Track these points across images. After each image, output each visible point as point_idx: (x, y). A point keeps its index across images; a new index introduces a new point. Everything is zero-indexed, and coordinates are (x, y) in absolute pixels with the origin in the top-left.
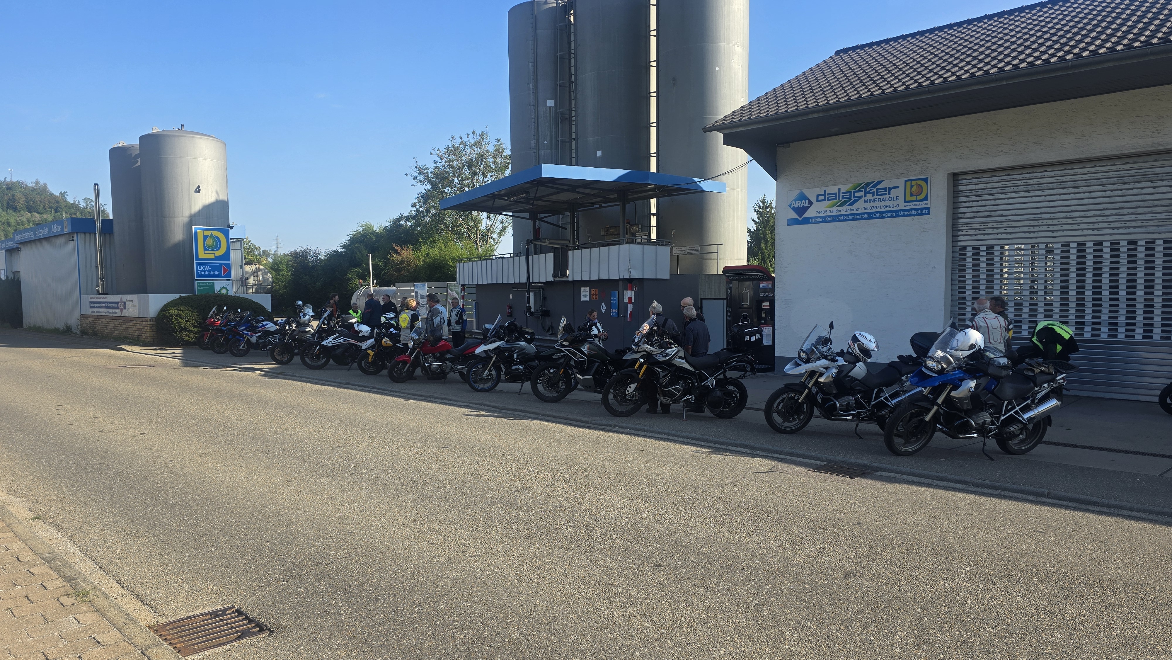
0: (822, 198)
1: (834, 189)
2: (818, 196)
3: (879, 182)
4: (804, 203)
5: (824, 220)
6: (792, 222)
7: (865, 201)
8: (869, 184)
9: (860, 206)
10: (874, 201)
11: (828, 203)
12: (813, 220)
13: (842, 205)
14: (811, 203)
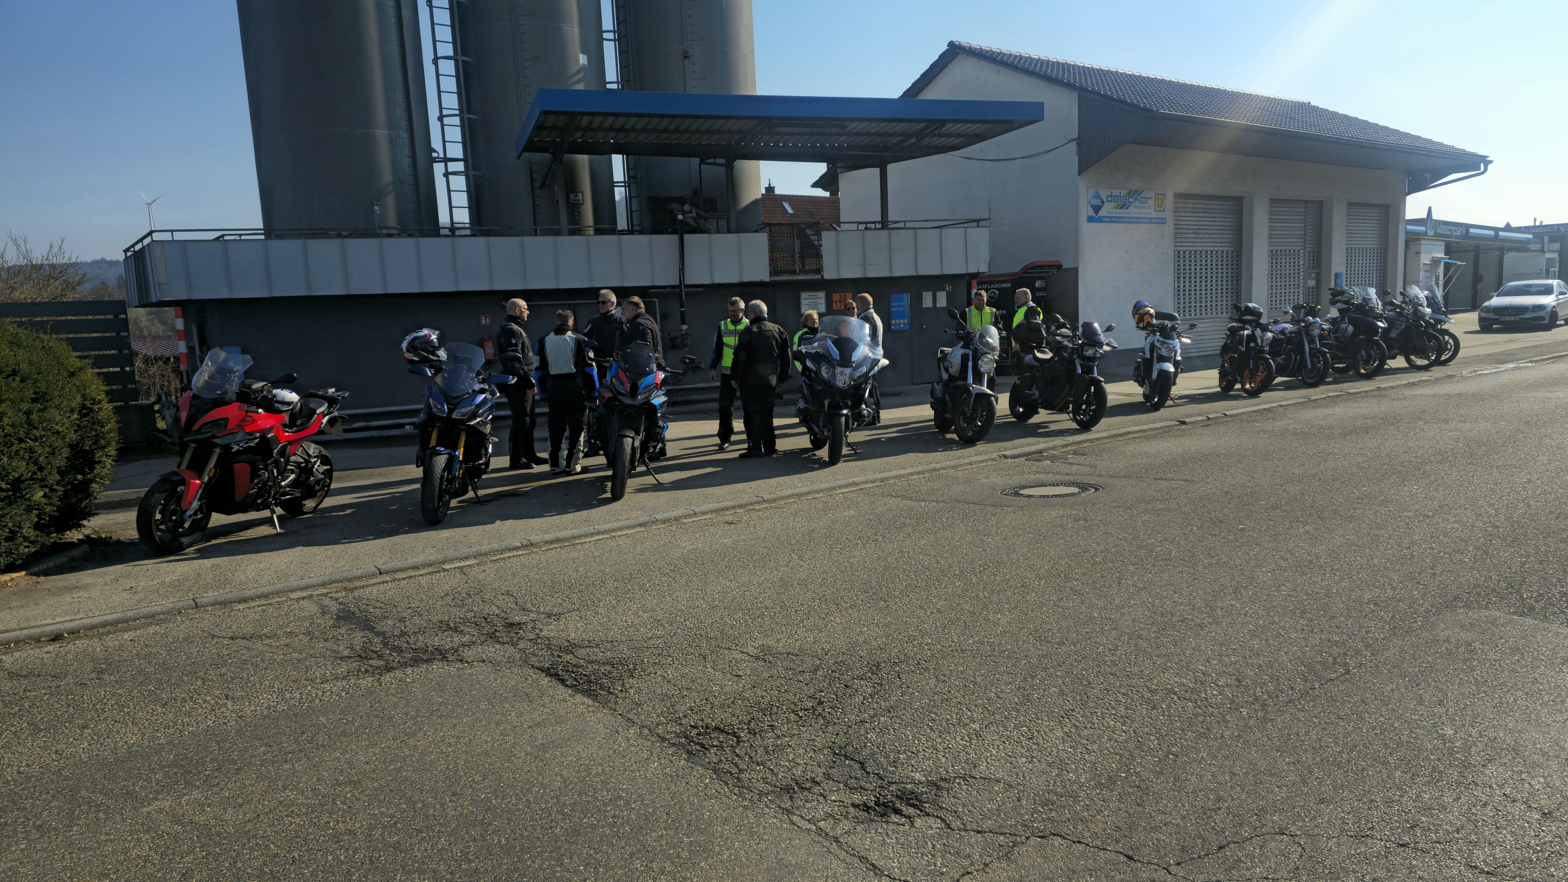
0: (1109, 199)
1: (1116, 192)
2: (1108, 196)
3: (1142, 192)
4: (1097, 202)
5: (1111, 220)
6: (1090, 219)
7: (1135, 207)
8: (1136, 191)
9: (1132, 212)
10: (1138, 207)
11: (1113, 204)
12: (1104, 219)
13: (1121, 208)
14: (1103, 202)
